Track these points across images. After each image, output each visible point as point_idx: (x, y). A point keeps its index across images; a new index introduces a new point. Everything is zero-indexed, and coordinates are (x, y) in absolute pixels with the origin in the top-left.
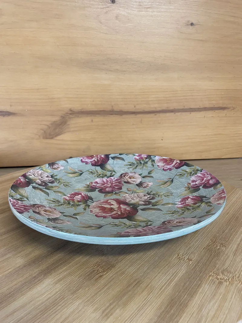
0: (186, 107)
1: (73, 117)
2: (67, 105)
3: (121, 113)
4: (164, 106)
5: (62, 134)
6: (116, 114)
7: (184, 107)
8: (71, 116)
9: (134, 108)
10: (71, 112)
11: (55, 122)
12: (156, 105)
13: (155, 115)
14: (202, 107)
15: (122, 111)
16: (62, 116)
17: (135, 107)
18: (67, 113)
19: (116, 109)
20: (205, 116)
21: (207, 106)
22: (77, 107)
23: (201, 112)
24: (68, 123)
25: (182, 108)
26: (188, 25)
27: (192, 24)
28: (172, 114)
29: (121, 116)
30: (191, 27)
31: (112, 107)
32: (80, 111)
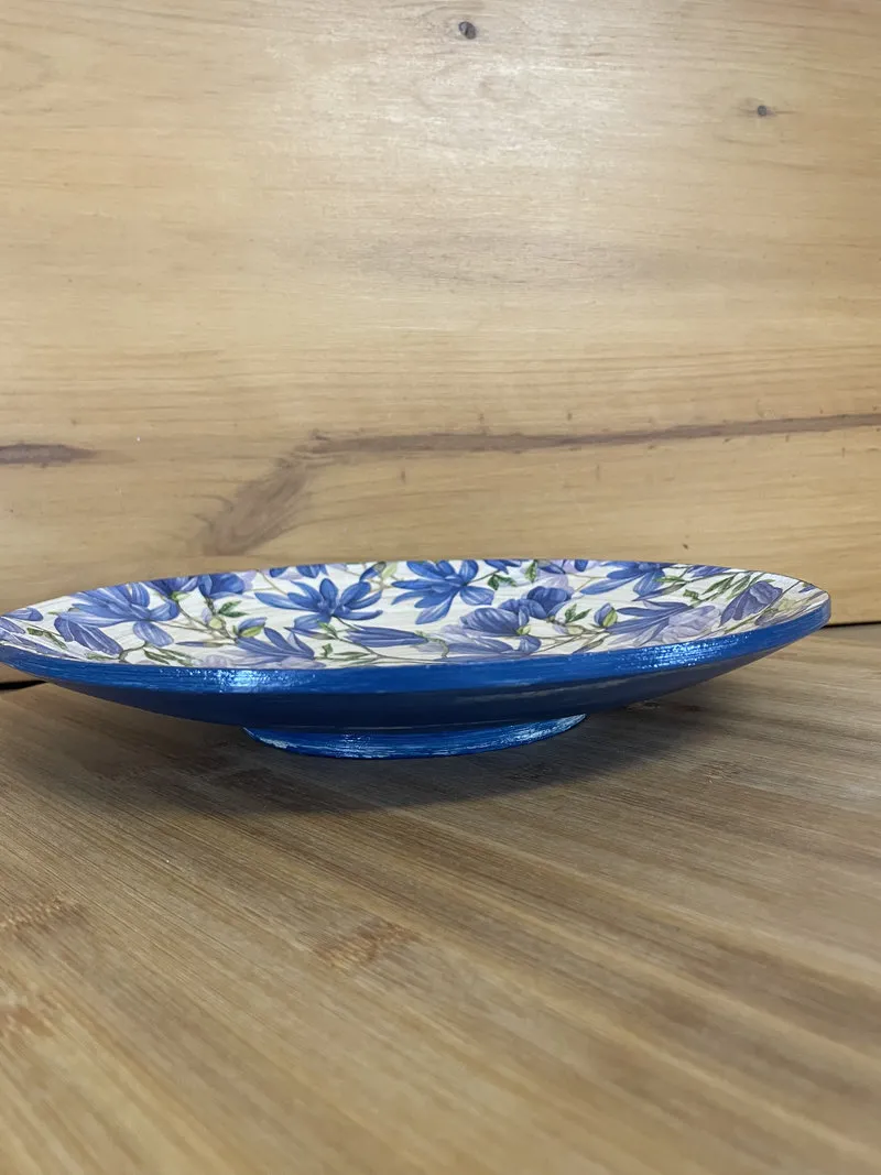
0: (768, 416)
1: (324, 461)
2: (300, 417)
3: (518, 442)
4: (686, 414)
5: (282, 532)
6: (496, 448)
7: (761, 414)
8: (317, 459)
9: (567, 422)
10: (316, 443)
11: (252, 484)
12: (654, 411)
13: (651, 447)
14: (829, 411)
15: (518, 435)
16: (281, 462)
17: (570, 417)
18: (303, 449)
19: (497, 426)
20: (844, 449)
21: (849, 408)
22: (342, 421)
23: (828, 434)
24: (307, 487)
25: (753, 417)
26: (749, 113)
27: (762, 111)
28: (716, 443)
29: (518, 452)
30: (759, 121)
31: (481, 418)
32: (354, 437)
